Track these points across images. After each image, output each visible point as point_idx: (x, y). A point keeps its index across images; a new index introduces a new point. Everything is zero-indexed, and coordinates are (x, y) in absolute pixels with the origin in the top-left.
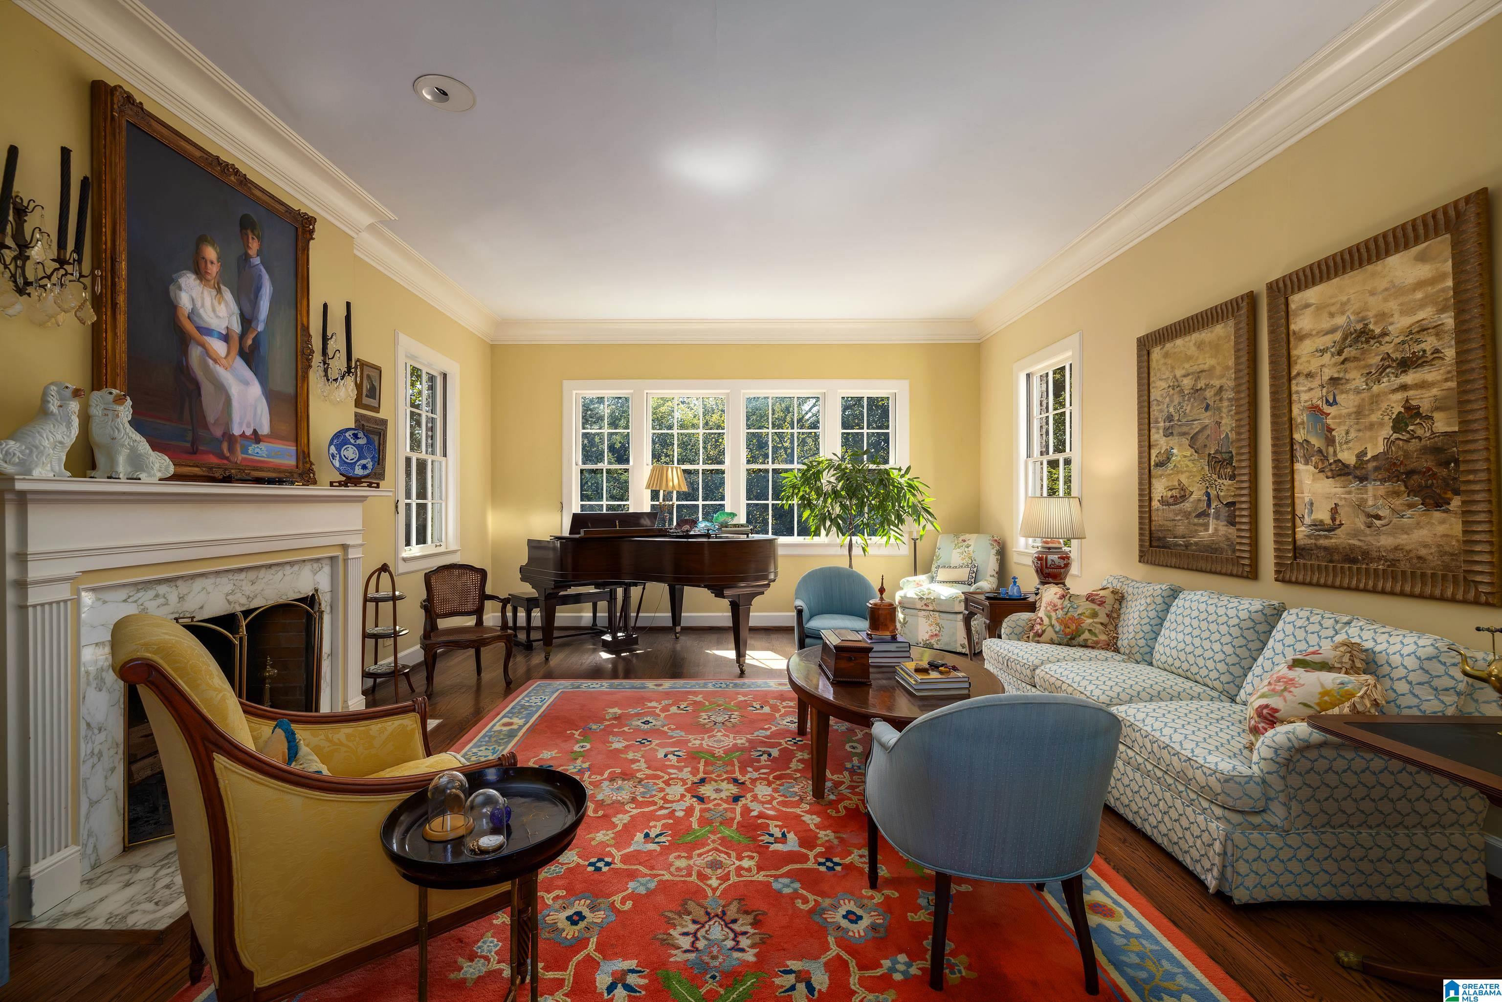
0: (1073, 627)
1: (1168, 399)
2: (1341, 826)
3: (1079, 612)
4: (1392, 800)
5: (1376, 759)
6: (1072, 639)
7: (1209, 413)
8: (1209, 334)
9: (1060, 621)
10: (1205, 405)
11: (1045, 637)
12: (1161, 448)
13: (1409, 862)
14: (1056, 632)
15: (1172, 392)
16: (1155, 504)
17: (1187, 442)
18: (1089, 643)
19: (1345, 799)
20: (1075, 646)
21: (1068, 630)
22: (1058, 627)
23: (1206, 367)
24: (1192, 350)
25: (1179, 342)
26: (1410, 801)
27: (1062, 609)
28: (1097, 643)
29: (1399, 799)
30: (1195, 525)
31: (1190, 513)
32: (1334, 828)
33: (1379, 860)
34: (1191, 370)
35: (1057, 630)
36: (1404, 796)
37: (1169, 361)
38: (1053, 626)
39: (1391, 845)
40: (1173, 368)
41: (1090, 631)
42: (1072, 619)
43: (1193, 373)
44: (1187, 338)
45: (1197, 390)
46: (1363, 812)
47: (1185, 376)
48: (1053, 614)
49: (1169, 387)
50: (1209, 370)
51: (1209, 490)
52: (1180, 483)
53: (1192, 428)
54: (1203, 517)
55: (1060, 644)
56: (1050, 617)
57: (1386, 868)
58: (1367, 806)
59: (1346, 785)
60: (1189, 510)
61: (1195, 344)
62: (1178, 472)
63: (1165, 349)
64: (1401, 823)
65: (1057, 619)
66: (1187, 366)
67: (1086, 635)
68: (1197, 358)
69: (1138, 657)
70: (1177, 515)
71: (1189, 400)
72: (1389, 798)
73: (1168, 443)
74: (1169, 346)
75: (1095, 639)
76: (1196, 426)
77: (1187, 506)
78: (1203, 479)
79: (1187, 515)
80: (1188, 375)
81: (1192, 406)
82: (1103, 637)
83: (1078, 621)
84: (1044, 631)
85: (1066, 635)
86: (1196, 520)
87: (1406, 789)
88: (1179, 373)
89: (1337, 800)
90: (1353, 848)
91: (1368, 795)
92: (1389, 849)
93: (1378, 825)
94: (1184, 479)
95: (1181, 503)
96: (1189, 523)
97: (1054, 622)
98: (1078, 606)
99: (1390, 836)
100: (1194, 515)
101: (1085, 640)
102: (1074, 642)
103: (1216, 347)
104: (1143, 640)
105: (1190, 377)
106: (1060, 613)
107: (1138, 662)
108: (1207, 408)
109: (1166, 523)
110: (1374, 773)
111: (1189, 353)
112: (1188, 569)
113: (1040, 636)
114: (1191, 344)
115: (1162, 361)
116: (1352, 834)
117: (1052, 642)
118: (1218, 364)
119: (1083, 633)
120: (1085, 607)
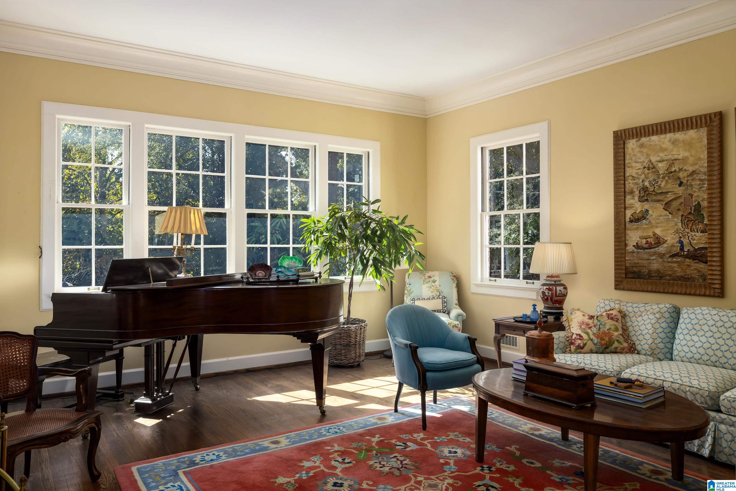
0: (607, 339)
1: (643, 176)
3: (608, 327)
6: (607, 348)
7: (682, 188)
8: (683, 135)
9: (597, 336)
10: (678, 182)
11: (586, 349)
12: (636, 210)
14: (595, 344)
15: (647, 171)
16: (630, 248)
17: (662, 207)
18: (618, 350)
20: (608, 353)
21: (603, 342)
22: (596, 341)
23: (680, 157)
24: (667, 144)
25: (655, 138)
27: (595, 326)
28: (623, 349)
30: (669, 262)
31: (664, 255)
34: (666, 158)
35: (596, 342)
37: (645, 150)
38: (592, 340)
40: (648, 155)
41: (617, 340)
42: (604, 333)
43: (667, 160)
44: (663, 136)
45: (672, 172)
47: (659, 161)
48: (589, 331)
49: (645, 168)
50: (682, 159)
51: (682, 239)
52: (655, 234)
53: (666, 197)
54: (677, 257)
55: (596, 353)
56: (587, 334)
60: (663, 252)
61: (670, 141)
62: (652, 227)
63: (640, 141)
65: (594, 334)
66: (661, 155)
67: (616, 344)
68: (672, 150)
69: (661, 356)
70: (651, 256)
71: (664, 178)
73: (643, 207)
74: (644, 140)
75: (622, 346)
76: (670, 197)
77: (662, 249)
78: (677, 232)
79: (661, 255)
80: (663, 161)
81: (667, 182)
82: (626, 345)
83: (608, 334)
84: (585, 345)
85: (602, 345)
86: (670, 260)
88: (654, 159)
94: (658, 231)
95: (656, 247)
96: (664, 261)
97: (592, 337)
98: (605, 323)
100: (668, 256)
101: (616, 348)
102: (608, 350)
103: (689, 145)
104: (661, 344)
105: (665, 162)
106: (595, 330)
107: (660, 360)
108: (681, 184)
109: (640, 261)
111: (664, 146)
112: (664, 292)
113: (582, 348)
114: (667, 140)
115: (638, 150)
117: (591, 352)
118: (691, 156)
119: (614, 343)
120: (609, 324)
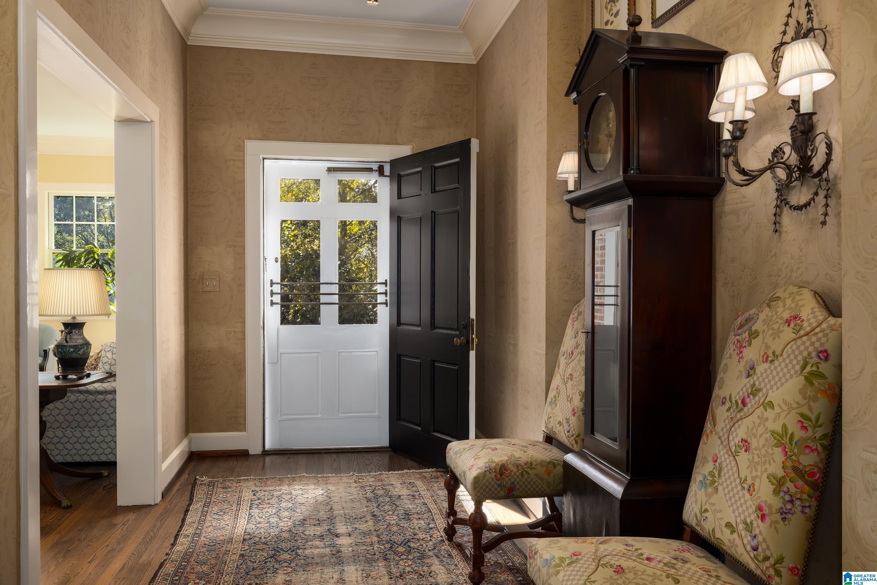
2: (58, 428)
4: (81, 415)
5: (72, 396)
13: (89, 443)
19: (58, 415)
26: (90, 415)
29: (85, 414)
32: (54, 429)
33: (75, 443)
36: (87, 413)
39: (81, 435)
46: (67, 421)
57: (78, 446)
58: (69, 418)
59: (58, 408)
64: (87, 426)
72: (79, 414)
87: (88, 410)
89: (54, 416)
90: (62, 438)
91: (69, 413)
92: (80, 438)
93: (76, 427)
99: (81, 432)
110: (72, 403)
116: (63, 432)
